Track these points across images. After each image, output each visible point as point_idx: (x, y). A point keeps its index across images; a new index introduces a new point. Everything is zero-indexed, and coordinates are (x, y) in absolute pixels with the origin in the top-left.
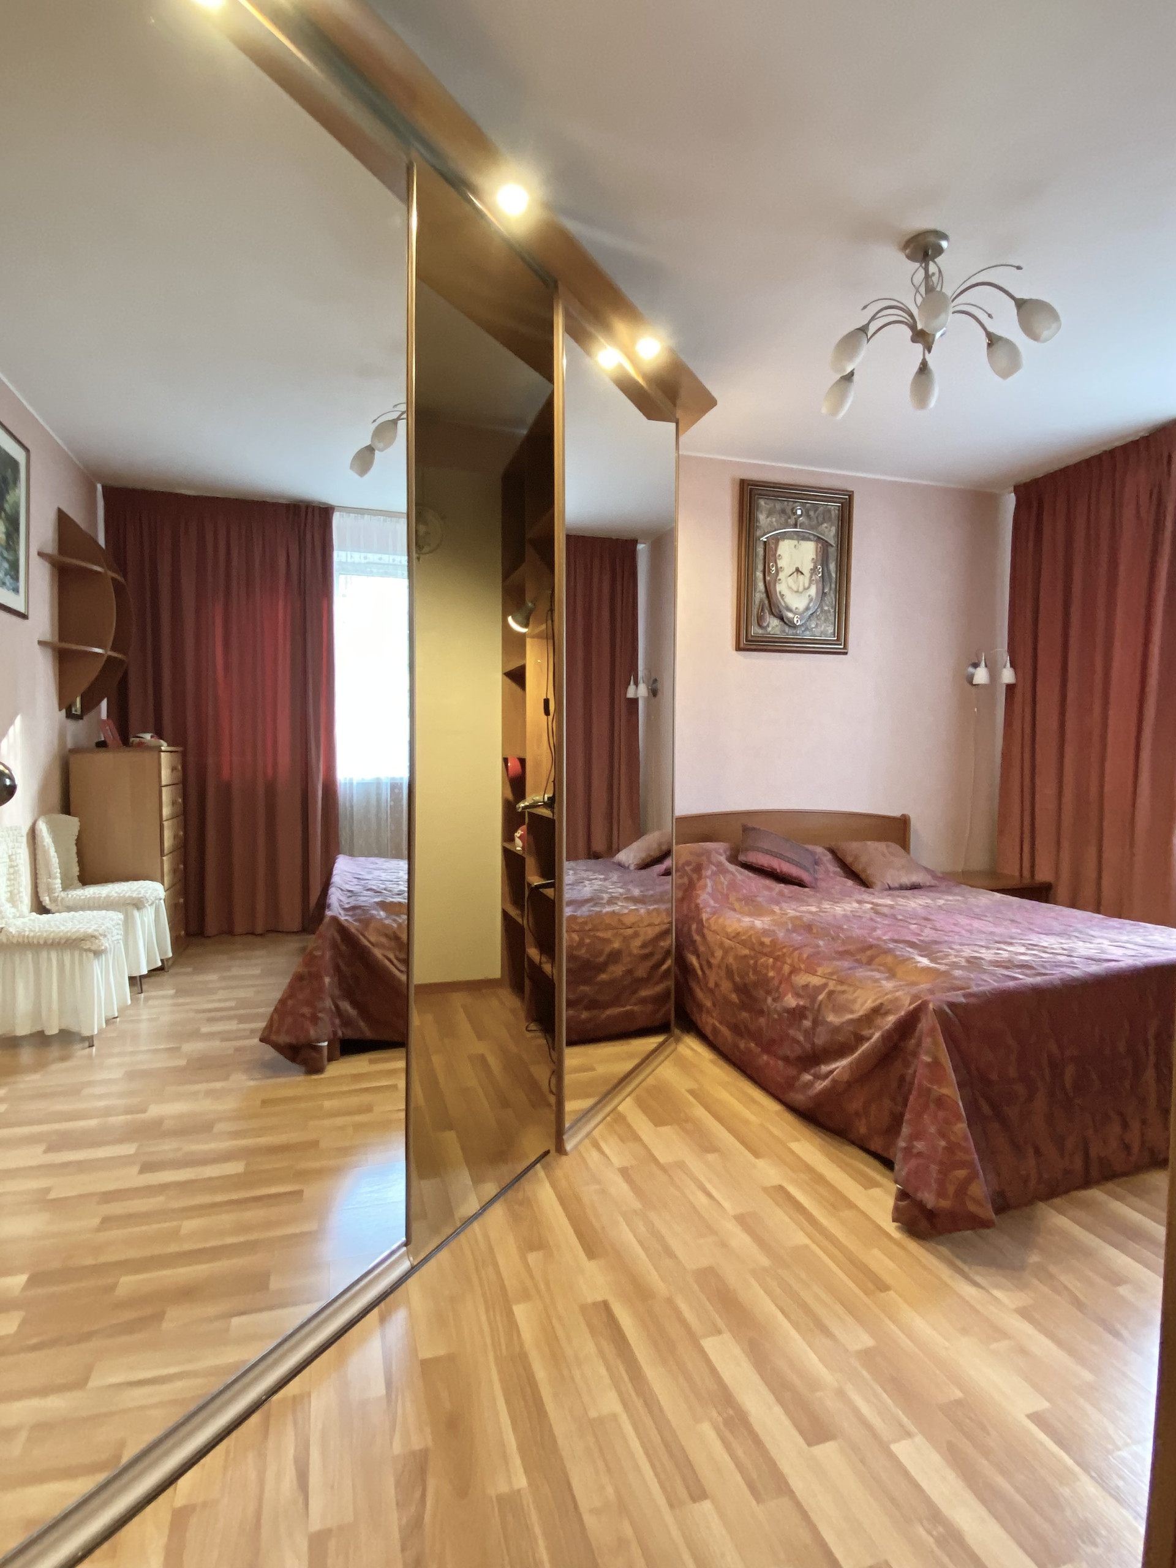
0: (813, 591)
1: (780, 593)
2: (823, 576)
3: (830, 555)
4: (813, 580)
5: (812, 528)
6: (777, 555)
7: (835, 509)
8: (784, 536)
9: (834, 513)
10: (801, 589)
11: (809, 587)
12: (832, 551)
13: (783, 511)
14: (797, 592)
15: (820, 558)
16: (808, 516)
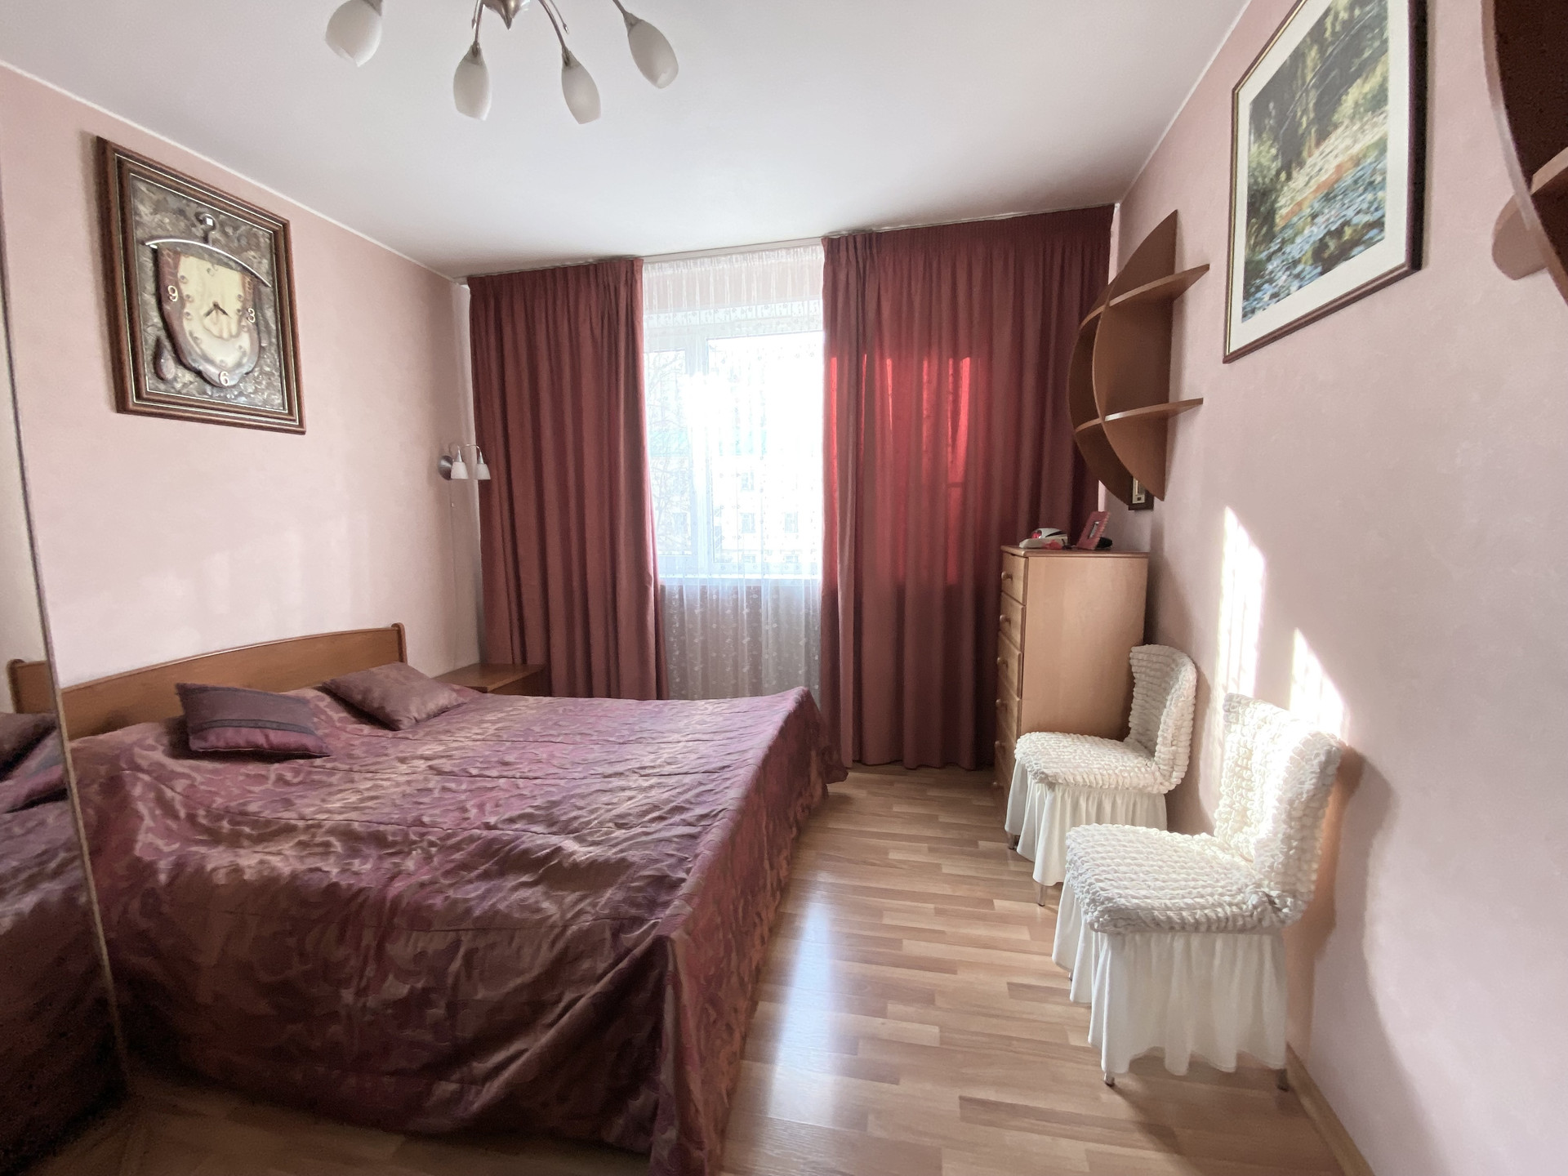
0: (245, 341)
1: (191, 334)
2: (257, 324)
3: (264, 297)
4: (244, 326)
5: (232, 252)
6: (179, 275)
7: (263, 235)
8: (188, 250)
9: (264, 241)
10: (225, 335)
11: (238, 335)
12: (267, 291)
13: (181, 212)
14: (220, 337)
15: (250, 298)
16: (225, 234)
